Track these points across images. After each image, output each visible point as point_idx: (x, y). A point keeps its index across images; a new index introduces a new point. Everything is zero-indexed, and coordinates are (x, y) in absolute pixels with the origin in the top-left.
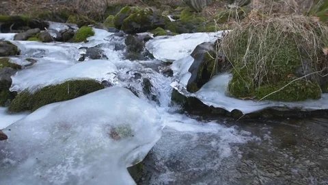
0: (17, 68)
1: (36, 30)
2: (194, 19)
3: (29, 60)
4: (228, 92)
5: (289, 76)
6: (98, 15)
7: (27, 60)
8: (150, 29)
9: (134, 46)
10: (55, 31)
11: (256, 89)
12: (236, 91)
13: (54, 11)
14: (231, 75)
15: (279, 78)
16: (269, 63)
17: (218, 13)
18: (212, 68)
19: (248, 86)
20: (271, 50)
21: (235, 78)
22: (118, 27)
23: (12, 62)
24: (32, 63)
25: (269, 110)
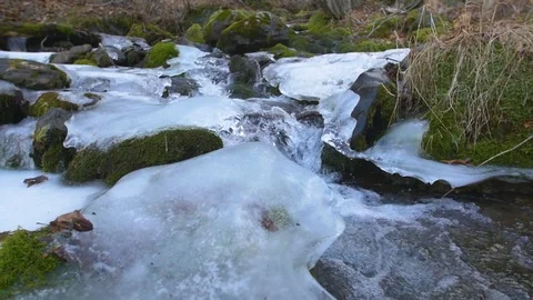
0: (72, 108)
1: (86, 47)
2: (334, 30)
3: (89, 96)
4: (423, 151)
5: (527, 126)
6: (173, 24)
7: (86, 95)
8: (266, 46)
9: (243, 75)
10: (115, 50)
11: (469, 146)
12: (436, 150)
13: (106, 17)
14: (425, 122)
15: (508, 129)
16: (492, 103)
17: (373, 21)
18: (390, 112)
19: (456, 141)
20: (496, 81)
21: (434, 128)
22: (210, 43)
23: (63, 99)
24: (93, 101)
25: (493, 182)
